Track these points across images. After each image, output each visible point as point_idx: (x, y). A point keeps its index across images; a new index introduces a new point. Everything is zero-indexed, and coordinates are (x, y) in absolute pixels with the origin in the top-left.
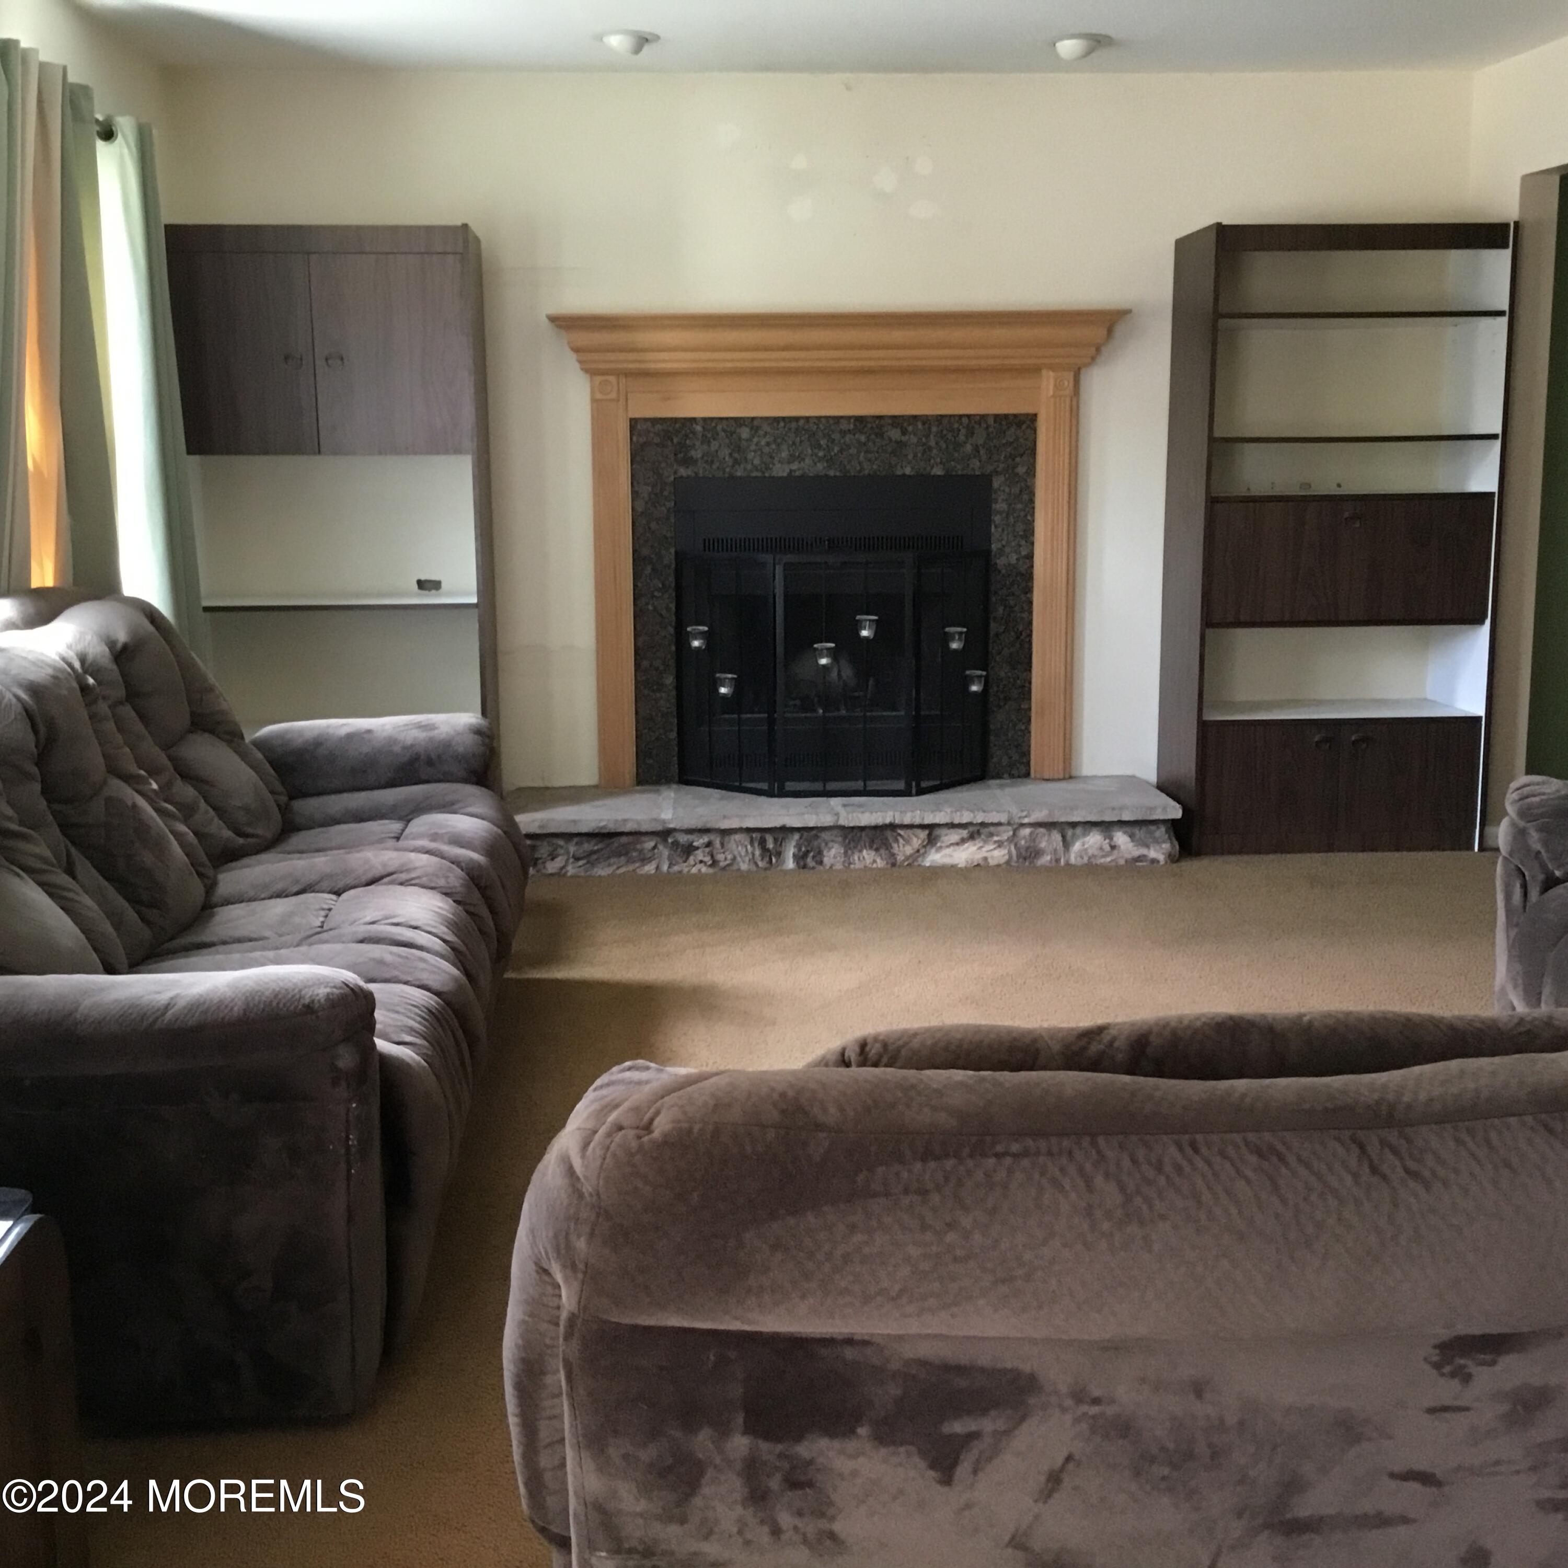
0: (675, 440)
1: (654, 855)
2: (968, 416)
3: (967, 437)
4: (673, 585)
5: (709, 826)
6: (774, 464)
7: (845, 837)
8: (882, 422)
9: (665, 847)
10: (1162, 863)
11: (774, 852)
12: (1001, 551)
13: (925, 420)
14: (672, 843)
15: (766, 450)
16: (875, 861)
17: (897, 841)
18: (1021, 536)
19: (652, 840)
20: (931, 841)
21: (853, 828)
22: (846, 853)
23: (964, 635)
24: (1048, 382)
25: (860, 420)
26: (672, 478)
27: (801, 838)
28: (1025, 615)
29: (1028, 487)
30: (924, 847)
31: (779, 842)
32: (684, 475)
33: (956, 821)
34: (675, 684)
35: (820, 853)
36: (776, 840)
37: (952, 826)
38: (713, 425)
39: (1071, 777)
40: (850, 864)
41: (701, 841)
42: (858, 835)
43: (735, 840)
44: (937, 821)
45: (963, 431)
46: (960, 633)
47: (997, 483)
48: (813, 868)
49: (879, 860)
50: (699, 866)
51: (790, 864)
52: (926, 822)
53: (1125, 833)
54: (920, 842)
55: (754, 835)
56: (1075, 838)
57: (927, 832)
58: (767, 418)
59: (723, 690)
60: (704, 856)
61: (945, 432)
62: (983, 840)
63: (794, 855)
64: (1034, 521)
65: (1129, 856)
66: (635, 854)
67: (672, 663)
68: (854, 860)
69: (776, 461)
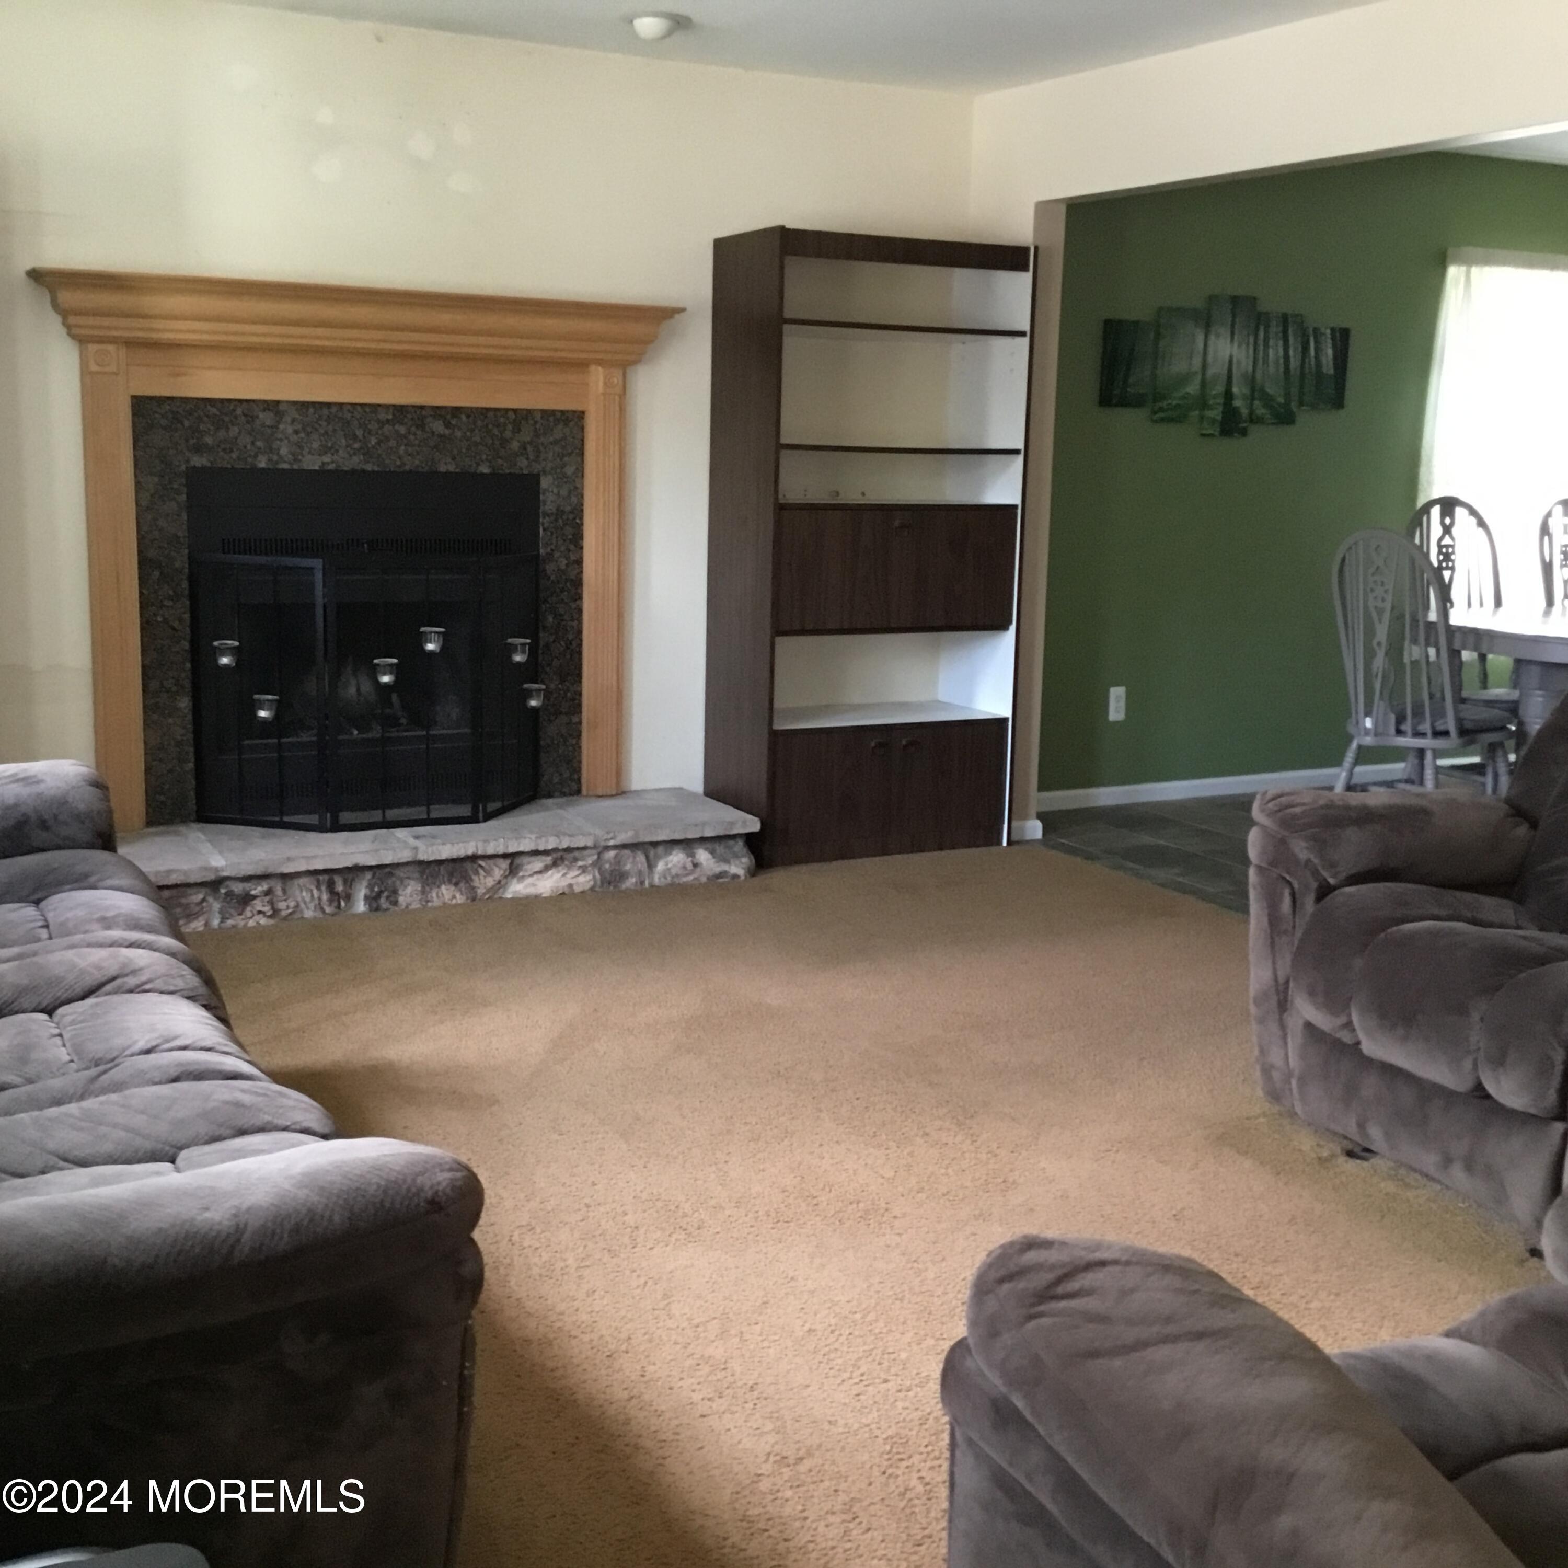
0: (186, 423)
1: (203, 908)
2: (515, 411)
3: (513, 432)
4: (187, 592)
5: (271, 870)
6: (303, 456)
7: (422, 873)
8: (424, 413)
9: (215, 899)
10: (743, 878)
11: (344, 894)
12: (550, 555)
13: (471, 413)
14: (226, 894)
15: (294, 438)
16: (454, 897)
17: (477, 873)
18: (570, 540)
19: (198, 892)
20: (513, 871)
21: (430, 863)
22: (423, 892)
23: (527, 647)
24: (597, 377)
25: (400, 410)
26: (183, 467)
27: (373, 877)
28: (576, 623)
29: (576, 488)
30: (506, 877)
31: (349, 883)
32: (198, 465)
33: (541, 848)
34: (191, 707)
35: (395, 892)
36: (345, 882)
37: (536, 853)
38: (232, 407)
39: (624, 793)
40: (428, 901)
41: (260, 888)
42: (437, 869)
43: (299, 885)
44: (521, 849)
45: (510, 427)
46: (523, 645)
47: (545, 482)
48: (387, 910)
49: (458, 895)
50: (257, 918)
51: (361, 907)
52: (511, 850)
53: (706, 849)
54: (502, 872)
55: (321, 878)
56: (658, 858)
57: (508, 861)
58: (295, 403)
59: (263, 714)
60: (264, 906)
61: (490, 426)
62: (567, 866)
63: (366, 898)
64: (582, 524)
65: (710, 873)
66: (178, 910)
67: (187, 684)
68: (432, 897)
69: (306, 450)
